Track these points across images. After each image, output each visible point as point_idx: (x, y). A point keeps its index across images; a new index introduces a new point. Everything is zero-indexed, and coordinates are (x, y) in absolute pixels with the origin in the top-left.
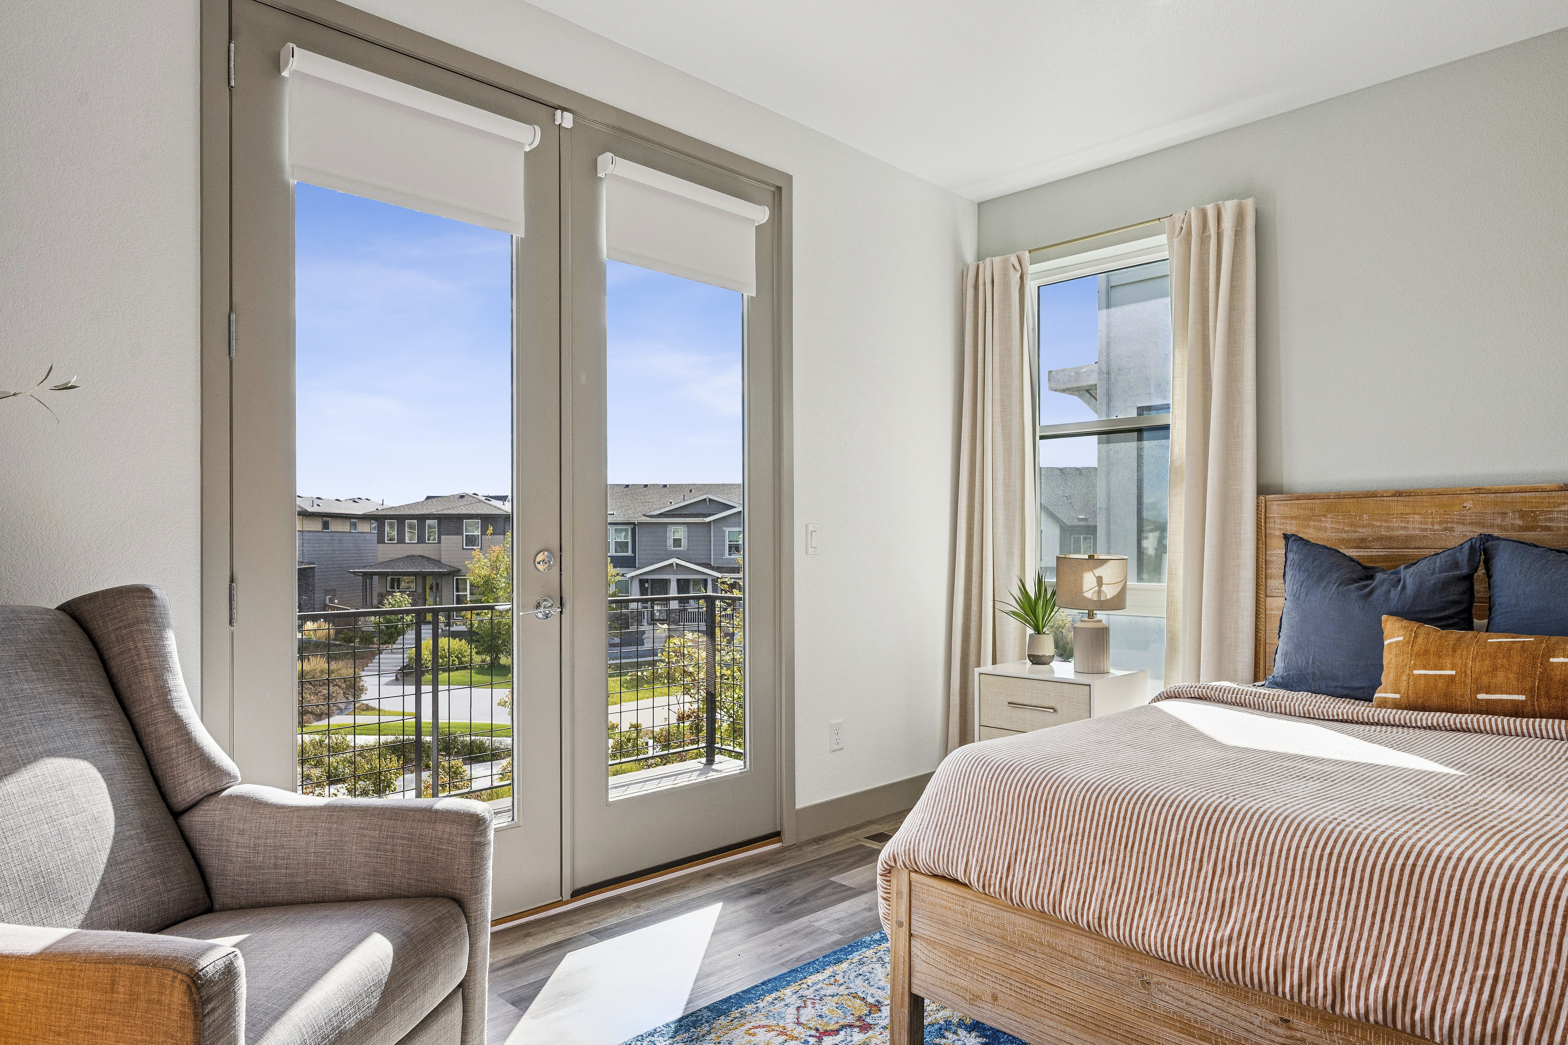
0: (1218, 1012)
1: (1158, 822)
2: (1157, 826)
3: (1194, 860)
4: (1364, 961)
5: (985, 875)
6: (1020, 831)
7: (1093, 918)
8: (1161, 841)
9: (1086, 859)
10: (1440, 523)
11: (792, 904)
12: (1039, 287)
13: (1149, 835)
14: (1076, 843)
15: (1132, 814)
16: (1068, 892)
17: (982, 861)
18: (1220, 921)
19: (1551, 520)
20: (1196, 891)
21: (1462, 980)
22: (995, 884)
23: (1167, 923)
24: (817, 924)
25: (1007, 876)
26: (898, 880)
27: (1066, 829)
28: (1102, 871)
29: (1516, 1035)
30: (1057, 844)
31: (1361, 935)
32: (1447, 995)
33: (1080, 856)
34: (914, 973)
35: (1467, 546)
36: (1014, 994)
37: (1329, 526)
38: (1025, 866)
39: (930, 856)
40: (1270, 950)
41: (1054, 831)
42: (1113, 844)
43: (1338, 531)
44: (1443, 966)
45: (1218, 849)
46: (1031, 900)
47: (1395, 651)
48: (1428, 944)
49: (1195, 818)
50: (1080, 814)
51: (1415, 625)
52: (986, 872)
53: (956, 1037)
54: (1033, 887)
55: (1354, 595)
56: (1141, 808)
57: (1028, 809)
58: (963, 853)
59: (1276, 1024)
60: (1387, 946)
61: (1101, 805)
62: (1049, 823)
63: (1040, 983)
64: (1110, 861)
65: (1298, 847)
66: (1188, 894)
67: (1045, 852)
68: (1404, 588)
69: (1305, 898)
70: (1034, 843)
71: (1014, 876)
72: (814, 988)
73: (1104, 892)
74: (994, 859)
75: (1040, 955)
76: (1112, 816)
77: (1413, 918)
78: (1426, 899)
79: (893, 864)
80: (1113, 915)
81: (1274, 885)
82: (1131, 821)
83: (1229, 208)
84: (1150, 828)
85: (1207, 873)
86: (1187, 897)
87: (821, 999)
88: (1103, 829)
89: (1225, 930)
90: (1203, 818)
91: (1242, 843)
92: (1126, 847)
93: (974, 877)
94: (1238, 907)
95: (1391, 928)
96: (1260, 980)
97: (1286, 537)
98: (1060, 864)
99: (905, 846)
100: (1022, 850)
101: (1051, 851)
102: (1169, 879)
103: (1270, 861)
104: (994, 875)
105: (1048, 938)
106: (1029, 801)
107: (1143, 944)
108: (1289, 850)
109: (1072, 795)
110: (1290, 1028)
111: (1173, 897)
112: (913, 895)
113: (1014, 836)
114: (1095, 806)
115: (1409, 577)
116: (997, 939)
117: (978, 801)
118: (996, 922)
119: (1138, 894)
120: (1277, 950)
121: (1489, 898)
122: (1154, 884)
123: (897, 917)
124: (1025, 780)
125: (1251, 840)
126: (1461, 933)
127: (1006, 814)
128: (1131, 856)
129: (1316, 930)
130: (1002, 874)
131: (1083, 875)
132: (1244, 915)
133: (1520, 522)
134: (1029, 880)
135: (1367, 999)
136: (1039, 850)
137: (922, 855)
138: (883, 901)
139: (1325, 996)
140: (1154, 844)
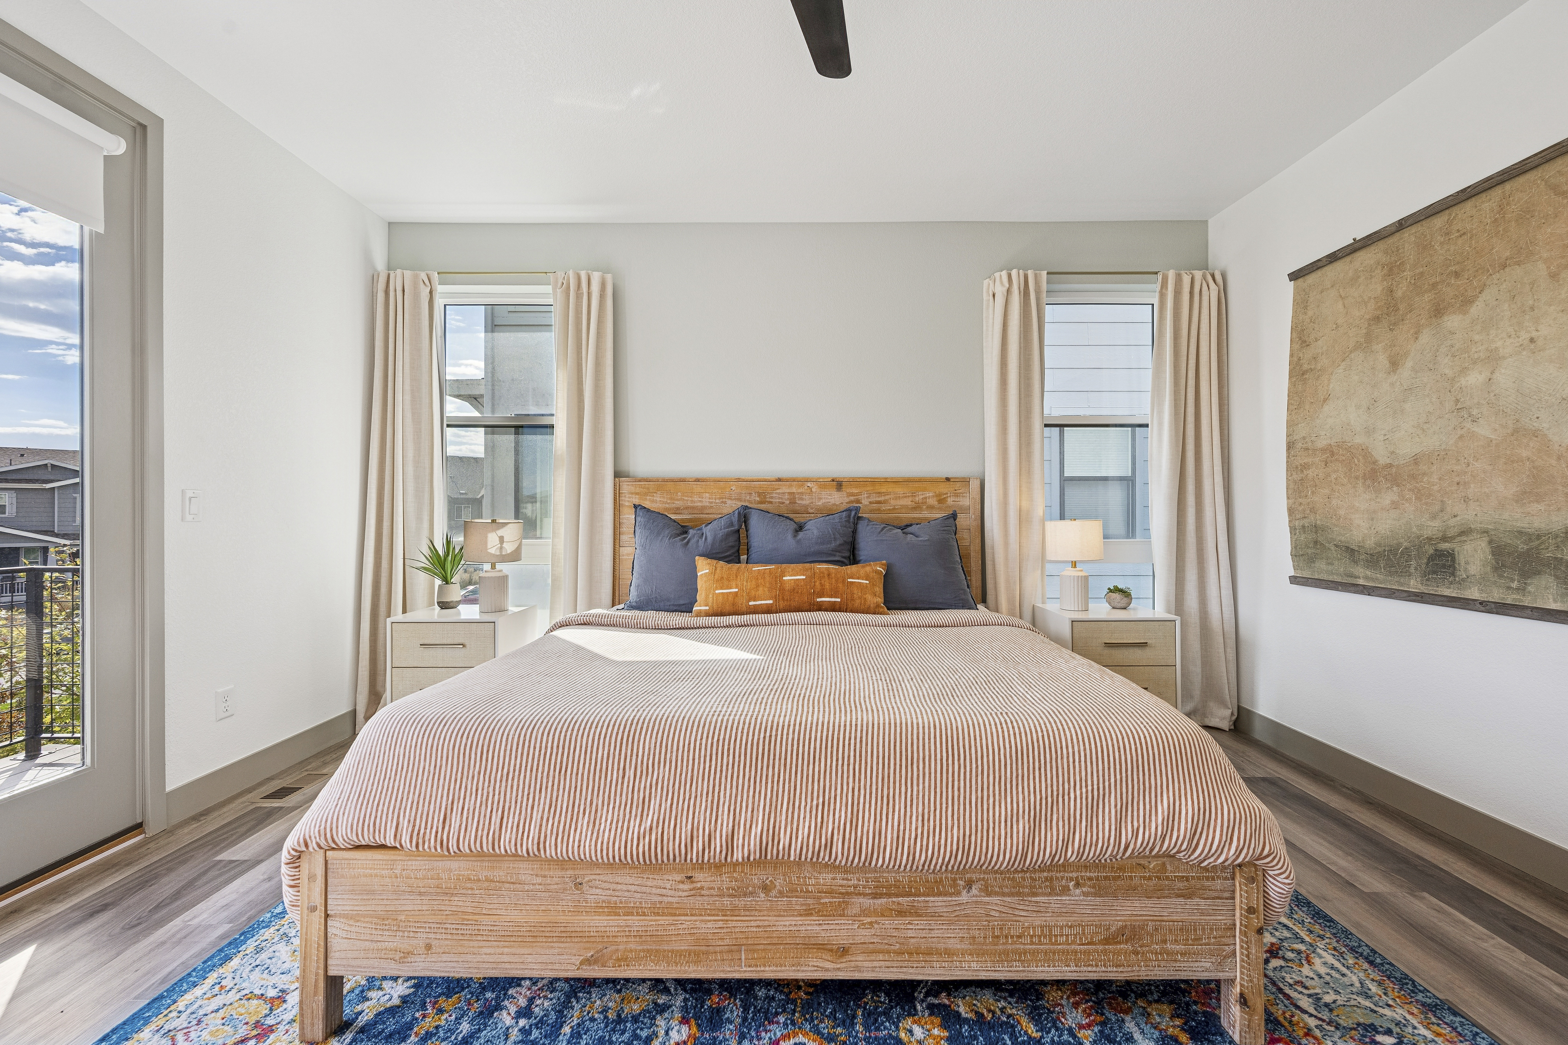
0: (638, 889)
1: (587, 743)
2: (587, 747)
3: (618, 769)
4: (746, 817)
5: (418, 834)
6: (456, 780)
7: (533, 845)
8: (591, 759)
9: (523, 792)
10: (720, 498)
11: (158, 907)
12: (445, 306)
13: (580, 756)
14: (513, 779)
15: (564, 741)
16: (507, 827)
17: (415, 820)
18: (642, 816)
19: (772, 498)
20: (621, 795)
21: (805, 812)
22: (430, 840)
23: (599, 830)
24: (196, 921)
25: (443, 828)
26: (310, 863)
27: (503, 768)
28: (540, 799)
29: (838, 839)
30: (495, 784)
31: (742, 797)
32: (798, 825)
33: (517, 790)
34: (330, 955)
35: (736, 512)
36: (449, 937)
37: (658, 499)
38: (462, 813)
39: (352, 829)
40: (681, 829)
41: (491, 773)
42: (549, 772)
43: (664, 503)
44: (794, 804)
45: (637, 756)
46: (469, 845)
47: (705, 579)
48: (783, 791)
49: (617, 733)
50: (517, 751)
51: (715, 562)
52: (419, 830)
53: (381, 993)
54: (471, 832)
55: (679, 544)
56: (571, 735)
57: (464, 757)
58: (393, 818)
59: (683, 882)
60: (759, 801)
61: (536, 739)
62: (486, 765)
63: (476, 917)
64: (547, 788)
65: (695, 741)
66: (615, 800)
67: (482, 795)
68: (706, 539)
69: (703, 780)
70: (471, 789)
71: (450, 826)
72: (189, 1011)
73: (542, 818)
74: (428, 814)
75: (477, 892)
76: (546, 747)
77: (773, 775)
78: (780, 759)
79: (304, 849)
80: (551, 837)
81: (681, 775)
82: (563, 748)
83: (596, 277)
84: (581, 750)
85: (629, 778)
86: (615, 803)
87: (199, 1022)
88: (539, 761)
89: (646, 823)
90: (623, 732)
91: (655, 746)
92: (560, 772)
93: (405, 839)
94: (655, 799)
95: (761, 786)
96: (674, 856)
97: (635, 507)
98: (499, 802)
99: (320, 826)
100: (459, 799)
101: (488, 793)
102: (599, 791)
103: (677, 756)
104: (428, 831)
105: (485, 874)
106: (465, 750)
107: (579, 855)
108: (689, 744)
109: (508, 735)
110: (692, 882)
111: (603, 805)
112: (330, 874)
113: (449, 786)
114: (530, 741)
115: (708, 531)
116: (431, 890)
117: (409, 760)
118: (429, 874)
119: (573, 811)
120: (686, 826)
121: (815, 748)
122: (586, 799)
123: (309, 903)
124: (459, 729)
125: (661, 743)
126: (802, 778)
127: (441, 767)
128: (565, 779)
129: (712, 802)
130: (437, 828)
131: (521, 807)
132: (660, 805)
133: (758, 499)
134: (466, 826)
135: (749, 845)
136: (477, 794)
137: (342, 830)
138: (290, 890)
139: (721, 852)
140: (584, 764)
